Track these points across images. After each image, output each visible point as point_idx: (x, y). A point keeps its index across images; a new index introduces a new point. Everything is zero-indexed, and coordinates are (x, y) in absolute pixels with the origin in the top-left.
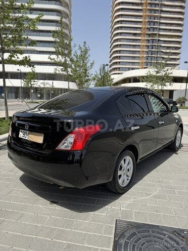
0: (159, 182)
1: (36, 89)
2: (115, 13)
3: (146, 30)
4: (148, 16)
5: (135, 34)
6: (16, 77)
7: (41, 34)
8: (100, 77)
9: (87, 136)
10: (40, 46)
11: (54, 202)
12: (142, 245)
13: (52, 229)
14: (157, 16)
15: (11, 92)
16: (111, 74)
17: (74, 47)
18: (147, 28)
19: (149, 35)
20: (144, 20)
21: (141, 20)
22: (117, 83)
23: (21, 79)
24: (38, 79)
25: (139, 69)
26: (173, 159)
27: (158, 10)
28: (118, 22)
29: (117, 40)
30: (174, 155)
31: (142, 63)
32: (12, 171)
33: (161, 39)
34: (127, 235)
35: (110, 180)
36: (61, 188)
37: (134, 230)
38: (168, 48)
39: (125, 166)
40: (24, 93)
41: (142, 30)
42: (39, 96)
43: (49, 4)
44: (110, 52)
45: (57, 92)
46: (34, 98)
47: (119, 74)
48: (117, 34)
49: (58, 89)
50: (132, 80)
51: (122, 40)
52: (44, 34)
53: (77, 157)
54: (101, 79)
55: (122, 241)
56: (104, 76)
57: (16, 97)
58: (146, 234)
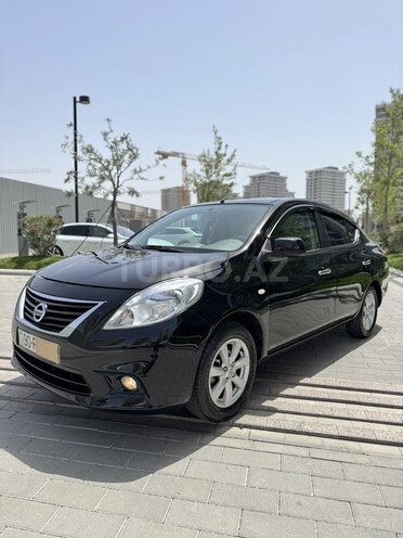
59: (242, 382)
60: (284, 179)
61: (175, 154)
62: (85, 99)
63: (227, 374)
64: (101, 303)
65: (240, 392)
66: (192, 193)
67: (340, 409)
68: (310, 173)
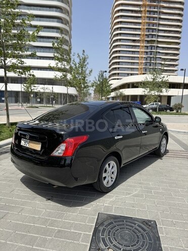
0: (140, 184)
1: (36, 94)
2: (115, 20)
3: (145, 37)
4: (147, 23)
5: (134, 41)
6: (16, 82)
7: (42, 40)
8: (99, 83)
9: (75, 145)
10: (40, 52)
11: (49, 199)
12: (116, 231)
13: (47, 219)
14: (156, 23)
15: (11, 96)
16: (110, 79)
17: (74, 55)
18: (146, 35)
19: (148, 41)
20: (143, 27)
21: (140, 27)
22: (115, 89)
23: (21, 84)
24: (38, 84)
25: (137, 74)
26: (158, 164)
27: (156, 18)
28: (117, 29)
29: (116, 46)
30: (159, 160)
31: (141, 68)
32: (13, 173)
33: (160, 45)
34: (106, 223)
35: (96, 181)
36: (55, 187)
37: (112, 220)
38: (167, 54)
39: (109, 169)
40: (24, 97)
41: (141, 36)
42: (39, 100)
43: (50, 11)
44: (110, 58)
45: (56, 96)
46: (33, 103)
47: (118, 79)
48: (117, 40)
49: (58, 93)
50: (131, 86)
51: (121, 46)
52: (45, 40)
53: (68, 162)
54: (100, 85)
55: (101, 228)
56: (102, 83)
57: (17, 101)
58: (121, 223)
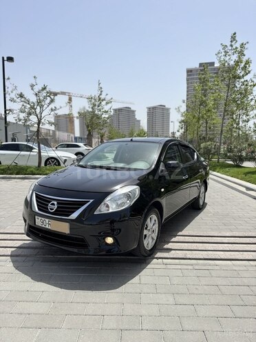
59: (155, 236)
60: (134, 112)
61: (63, 93)
62: (10, 59)
63: (150, 233)
64: (91, 201)
65: (154, 241)
66: (75, 119)
67: (200, 246)
68: (149, 108)
